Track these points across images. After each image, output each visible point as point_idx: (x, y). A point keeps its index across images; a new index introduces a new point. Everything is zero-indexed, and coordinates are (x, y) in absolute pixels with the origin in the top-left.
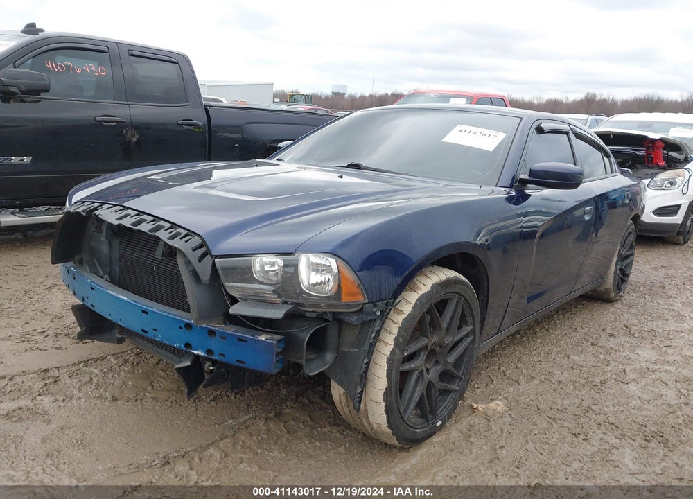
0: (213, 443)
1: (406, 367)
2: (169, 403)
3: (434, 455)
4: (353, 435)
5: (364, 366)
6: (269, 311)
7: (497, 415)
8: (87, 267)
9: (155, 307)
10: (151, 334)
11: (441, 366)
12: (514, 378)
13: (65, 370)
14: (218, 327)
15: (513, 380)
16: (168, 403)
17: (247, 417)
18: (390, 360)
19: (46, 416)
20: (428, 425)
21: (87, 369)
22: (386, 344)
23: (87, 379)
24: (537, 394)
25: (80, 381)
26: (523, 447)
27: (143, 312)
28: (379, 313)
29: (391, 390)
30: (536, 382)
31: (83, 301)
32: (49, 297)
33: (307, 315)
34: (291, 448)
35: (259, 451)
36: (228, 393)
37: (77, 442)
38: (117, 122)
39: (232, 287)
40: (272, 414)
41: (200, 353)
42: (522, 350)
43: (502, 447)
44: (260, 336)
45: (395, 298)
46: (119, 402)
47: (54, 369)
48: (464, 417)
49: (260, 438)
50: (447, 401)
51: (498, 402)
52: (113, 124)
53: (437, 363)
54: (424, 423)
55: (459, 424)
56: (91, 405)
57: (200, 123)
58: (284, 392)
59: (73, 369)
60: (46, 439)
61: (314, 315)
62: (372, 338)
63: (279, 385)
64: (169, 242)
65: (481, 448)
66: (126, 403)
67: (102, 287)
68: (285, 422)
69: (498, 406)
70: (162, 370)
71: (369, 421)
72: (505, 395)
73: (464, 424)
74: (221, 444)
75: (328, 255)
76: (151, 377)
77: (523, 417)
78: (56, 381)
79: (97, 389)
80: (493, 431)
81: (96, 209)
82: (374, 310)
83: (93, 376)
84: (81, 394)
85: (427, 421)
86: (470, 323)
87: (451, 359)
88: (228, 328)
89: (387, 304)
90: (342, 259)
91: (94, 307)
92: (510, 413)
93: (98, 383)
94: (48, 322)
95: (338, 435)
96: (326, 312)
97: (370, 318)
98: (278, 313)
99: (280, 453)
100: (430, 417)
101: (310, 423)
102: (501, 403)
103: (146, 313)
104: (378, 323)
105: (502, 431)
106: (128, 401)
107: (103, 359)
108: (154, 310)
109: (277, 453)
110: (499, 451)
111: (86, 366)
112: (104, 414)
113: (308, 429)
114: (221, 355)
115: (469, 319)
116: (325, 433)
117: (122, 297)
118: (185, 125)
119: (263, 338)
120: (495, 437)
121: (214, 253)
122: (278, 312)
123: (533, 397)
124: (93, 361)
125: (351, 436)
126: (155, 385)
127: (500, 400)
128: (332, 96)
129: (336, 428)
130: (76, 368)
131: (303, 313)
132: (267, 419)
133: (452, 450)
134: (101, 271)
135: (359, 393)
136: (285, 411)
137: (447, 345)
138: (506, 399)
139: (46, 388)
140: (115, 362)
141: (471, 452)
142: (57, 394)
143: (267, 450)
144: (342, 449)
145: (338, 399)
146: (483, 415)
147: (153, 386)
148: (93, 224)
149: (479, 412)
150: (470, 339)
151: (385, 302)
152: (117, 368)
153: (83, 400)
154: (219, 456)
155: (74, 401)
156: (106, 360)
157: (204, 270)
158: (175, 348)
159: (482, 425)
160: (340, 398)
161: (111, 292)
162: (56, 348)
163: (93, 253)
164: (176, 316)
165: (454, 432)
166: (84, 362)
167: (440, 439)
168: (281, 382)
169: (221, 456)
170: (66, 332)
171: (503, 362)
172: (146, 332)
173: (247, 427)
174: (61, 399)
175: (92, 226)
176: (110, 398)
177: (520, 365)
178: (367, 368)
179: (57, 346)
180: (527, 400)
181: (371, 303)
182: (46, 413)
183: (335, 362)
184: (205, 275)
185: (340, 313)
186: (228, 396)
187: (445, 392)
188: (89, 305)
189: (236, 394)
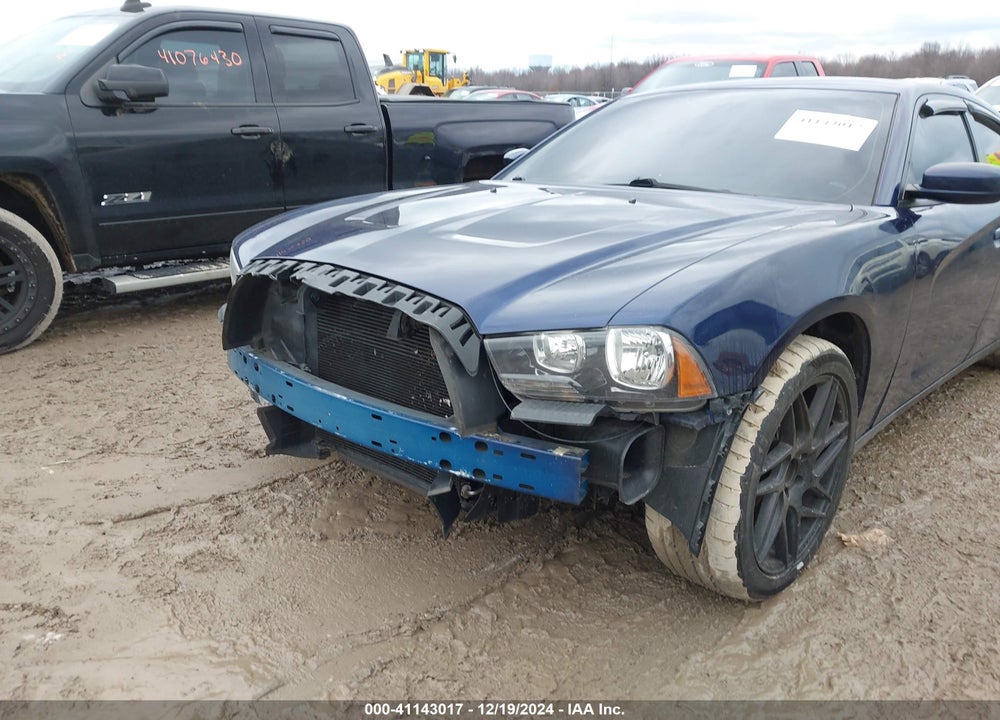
0: (476, 599)
1: (763, 489)
2: (400, 541)
3: (798, 613)
4: (673, 584)
5: (708, 490)
6: (570, 414)
7: (880, 551)
8: (273, 353)
9: (392, 410)
10: (386, 448)
11: (804, 482)
12: (892, 493)
13: (246, 497)
14: (491, 437)
15: (891, 496)
16: (398, 541)
17: (514, 559)
18: (745, 480)
19: (238, 564)
20: (786, 568)
21: (275, 494)
22: (739, 457)
23: (279, 509)
24: (933, 517)
25: (270, 512)
26: (931, 599)
27: (374, 416)
28: (731, 412)
29: (745, 523)
30: (927, 499)
31: (274, 400)
32: (198, 391)
33: (623, 417)
34: (587, 605)
35: (543, 610)
36: (480, 525)
37: (288, 600)
38: (262, 134)
39: (510, 380)
40: (550, 556)
41: (464, 474)
42: (893, 450)
43: (899, 600)
44: (554, 449)
45: (754, 389)
46: (331, 542)
47: (231, 496)
48: (830, 554)
49: (540, 590)
50: (810, 532)
51: (877, 531)
52: (255, 137)
53: (799, 478)
54: (782, 566)
55: (825, 565)
56: (294, 545)
57: (376, 128)
58: (557, 522)
59: (257, 495)
60: (246, 596)
61: (632, 418)
62: (721, 449)
63: (548, 511)
64: (417, 317)
65: (867, 600)
66: (341, 543)
67: (306, 383)
68: (571, 567)
69: (878, 536)
70: (379, 493)
71: (709, 566)
72: (885, 520)
73: (833, 565)
74: (488, 601)
75: (658, 328)
76: (366, 503)
77: (920, 553)
78: (238, 513)
79: (295, 522)
80: (879, 575)
81: (291, 270)
82: (726, 407)
83: (286, 504)
84: (277, 531)
85: (785, 563)
86: (844, 417)
87: (818, 472)
88: (506, 439)
89: (743, 398)
90: (680, 333)
91: (292, 409)
92: (900, 547)
93: (294, 515)
94: (206, 427)
95: (650, 584)
96: (651, 413)
97: (718, 420)
98: (584, 417)
99: (575, 612)
100: (789, 556)
101: (607, 567)
102: (882, 532)
103: (379, 418)
104: (727, 427)
105: (893, 575)
106: (343, 540)
107: (293, 479)
108: (391, 413)
109: (569, 613)
110: (896, 606)
111: (273, 490)
112: (315, 560)
113: (606, 576)
114: (495, 476)
115: (843, 411)
116: (631, 581)
117: (338, 396)
118: (355, 132)
119: (559, 452)
120: (885, 585)
121: (482, 332)
122: (583, 415)
123: (928, 522)
124: (280, 483)
125: (670, 586)
126: (374, 515)
127: (879, 527)
128: (530, 73)
129: (645, 574)
130: (261, 493)
131: (616, 415)
132: (545, 562)
133: (825, 605)
134: (292, 357)
135: (701, 530)
136: (567, 550)
137: (814, 452)
138: (887, 525)
139: (226, 523)
140: (311, 483)
141: (854, 607)
142: (244, 531)
143: (554, 608)
144: (661, 605)
145: (658, 535)
146: (859, 550)
147: (372, 517)
148: (278, 290)
149: (852, 546)
150: (843, 440)
151: (742, 395)
152: (316, 492)
153: (281, 539)
154: (489, 618)
155: (270, 541)
156: (297, 481)
157: (469, 355)
158: (424, 466)
159: (859, 566)
160: (661, 534)
161: (320, 389)
162: (225, 465)
163: (278, 331)
164: (427, 422)
165: (821, 576)
166: (270, 484)
167: (802, 588)
168: (551, 507)
169: (493, 618)
170: (232, 442)
171: (869, 469)
172: (379, 445)
173: (519, 574)
174: (252, 539)
175: (276, 294)
176: (317, 536)
177: (895, 472)
178: (713, 493)
179: (226, 462)
180: (921, 526)
181: (721, 398)
182: (236, 559)
183: (658, 485)
184: (472, 364)
185: (671, 414)
186: (480, 528)
187: (808, 520)
188: (284, 407)
189: (492, 525)
